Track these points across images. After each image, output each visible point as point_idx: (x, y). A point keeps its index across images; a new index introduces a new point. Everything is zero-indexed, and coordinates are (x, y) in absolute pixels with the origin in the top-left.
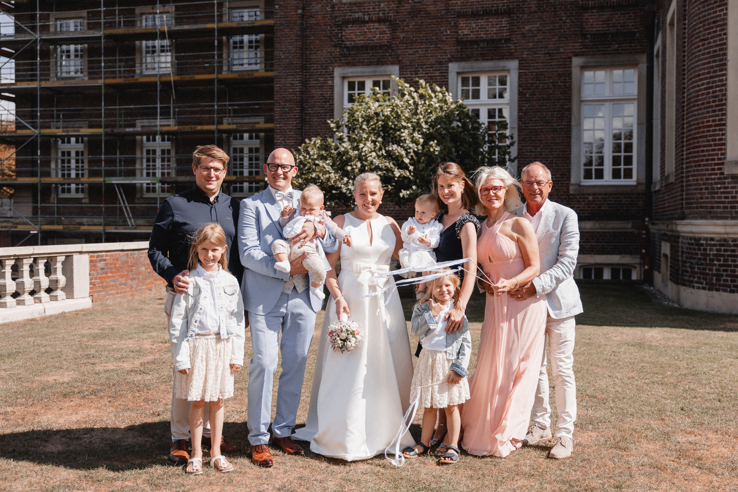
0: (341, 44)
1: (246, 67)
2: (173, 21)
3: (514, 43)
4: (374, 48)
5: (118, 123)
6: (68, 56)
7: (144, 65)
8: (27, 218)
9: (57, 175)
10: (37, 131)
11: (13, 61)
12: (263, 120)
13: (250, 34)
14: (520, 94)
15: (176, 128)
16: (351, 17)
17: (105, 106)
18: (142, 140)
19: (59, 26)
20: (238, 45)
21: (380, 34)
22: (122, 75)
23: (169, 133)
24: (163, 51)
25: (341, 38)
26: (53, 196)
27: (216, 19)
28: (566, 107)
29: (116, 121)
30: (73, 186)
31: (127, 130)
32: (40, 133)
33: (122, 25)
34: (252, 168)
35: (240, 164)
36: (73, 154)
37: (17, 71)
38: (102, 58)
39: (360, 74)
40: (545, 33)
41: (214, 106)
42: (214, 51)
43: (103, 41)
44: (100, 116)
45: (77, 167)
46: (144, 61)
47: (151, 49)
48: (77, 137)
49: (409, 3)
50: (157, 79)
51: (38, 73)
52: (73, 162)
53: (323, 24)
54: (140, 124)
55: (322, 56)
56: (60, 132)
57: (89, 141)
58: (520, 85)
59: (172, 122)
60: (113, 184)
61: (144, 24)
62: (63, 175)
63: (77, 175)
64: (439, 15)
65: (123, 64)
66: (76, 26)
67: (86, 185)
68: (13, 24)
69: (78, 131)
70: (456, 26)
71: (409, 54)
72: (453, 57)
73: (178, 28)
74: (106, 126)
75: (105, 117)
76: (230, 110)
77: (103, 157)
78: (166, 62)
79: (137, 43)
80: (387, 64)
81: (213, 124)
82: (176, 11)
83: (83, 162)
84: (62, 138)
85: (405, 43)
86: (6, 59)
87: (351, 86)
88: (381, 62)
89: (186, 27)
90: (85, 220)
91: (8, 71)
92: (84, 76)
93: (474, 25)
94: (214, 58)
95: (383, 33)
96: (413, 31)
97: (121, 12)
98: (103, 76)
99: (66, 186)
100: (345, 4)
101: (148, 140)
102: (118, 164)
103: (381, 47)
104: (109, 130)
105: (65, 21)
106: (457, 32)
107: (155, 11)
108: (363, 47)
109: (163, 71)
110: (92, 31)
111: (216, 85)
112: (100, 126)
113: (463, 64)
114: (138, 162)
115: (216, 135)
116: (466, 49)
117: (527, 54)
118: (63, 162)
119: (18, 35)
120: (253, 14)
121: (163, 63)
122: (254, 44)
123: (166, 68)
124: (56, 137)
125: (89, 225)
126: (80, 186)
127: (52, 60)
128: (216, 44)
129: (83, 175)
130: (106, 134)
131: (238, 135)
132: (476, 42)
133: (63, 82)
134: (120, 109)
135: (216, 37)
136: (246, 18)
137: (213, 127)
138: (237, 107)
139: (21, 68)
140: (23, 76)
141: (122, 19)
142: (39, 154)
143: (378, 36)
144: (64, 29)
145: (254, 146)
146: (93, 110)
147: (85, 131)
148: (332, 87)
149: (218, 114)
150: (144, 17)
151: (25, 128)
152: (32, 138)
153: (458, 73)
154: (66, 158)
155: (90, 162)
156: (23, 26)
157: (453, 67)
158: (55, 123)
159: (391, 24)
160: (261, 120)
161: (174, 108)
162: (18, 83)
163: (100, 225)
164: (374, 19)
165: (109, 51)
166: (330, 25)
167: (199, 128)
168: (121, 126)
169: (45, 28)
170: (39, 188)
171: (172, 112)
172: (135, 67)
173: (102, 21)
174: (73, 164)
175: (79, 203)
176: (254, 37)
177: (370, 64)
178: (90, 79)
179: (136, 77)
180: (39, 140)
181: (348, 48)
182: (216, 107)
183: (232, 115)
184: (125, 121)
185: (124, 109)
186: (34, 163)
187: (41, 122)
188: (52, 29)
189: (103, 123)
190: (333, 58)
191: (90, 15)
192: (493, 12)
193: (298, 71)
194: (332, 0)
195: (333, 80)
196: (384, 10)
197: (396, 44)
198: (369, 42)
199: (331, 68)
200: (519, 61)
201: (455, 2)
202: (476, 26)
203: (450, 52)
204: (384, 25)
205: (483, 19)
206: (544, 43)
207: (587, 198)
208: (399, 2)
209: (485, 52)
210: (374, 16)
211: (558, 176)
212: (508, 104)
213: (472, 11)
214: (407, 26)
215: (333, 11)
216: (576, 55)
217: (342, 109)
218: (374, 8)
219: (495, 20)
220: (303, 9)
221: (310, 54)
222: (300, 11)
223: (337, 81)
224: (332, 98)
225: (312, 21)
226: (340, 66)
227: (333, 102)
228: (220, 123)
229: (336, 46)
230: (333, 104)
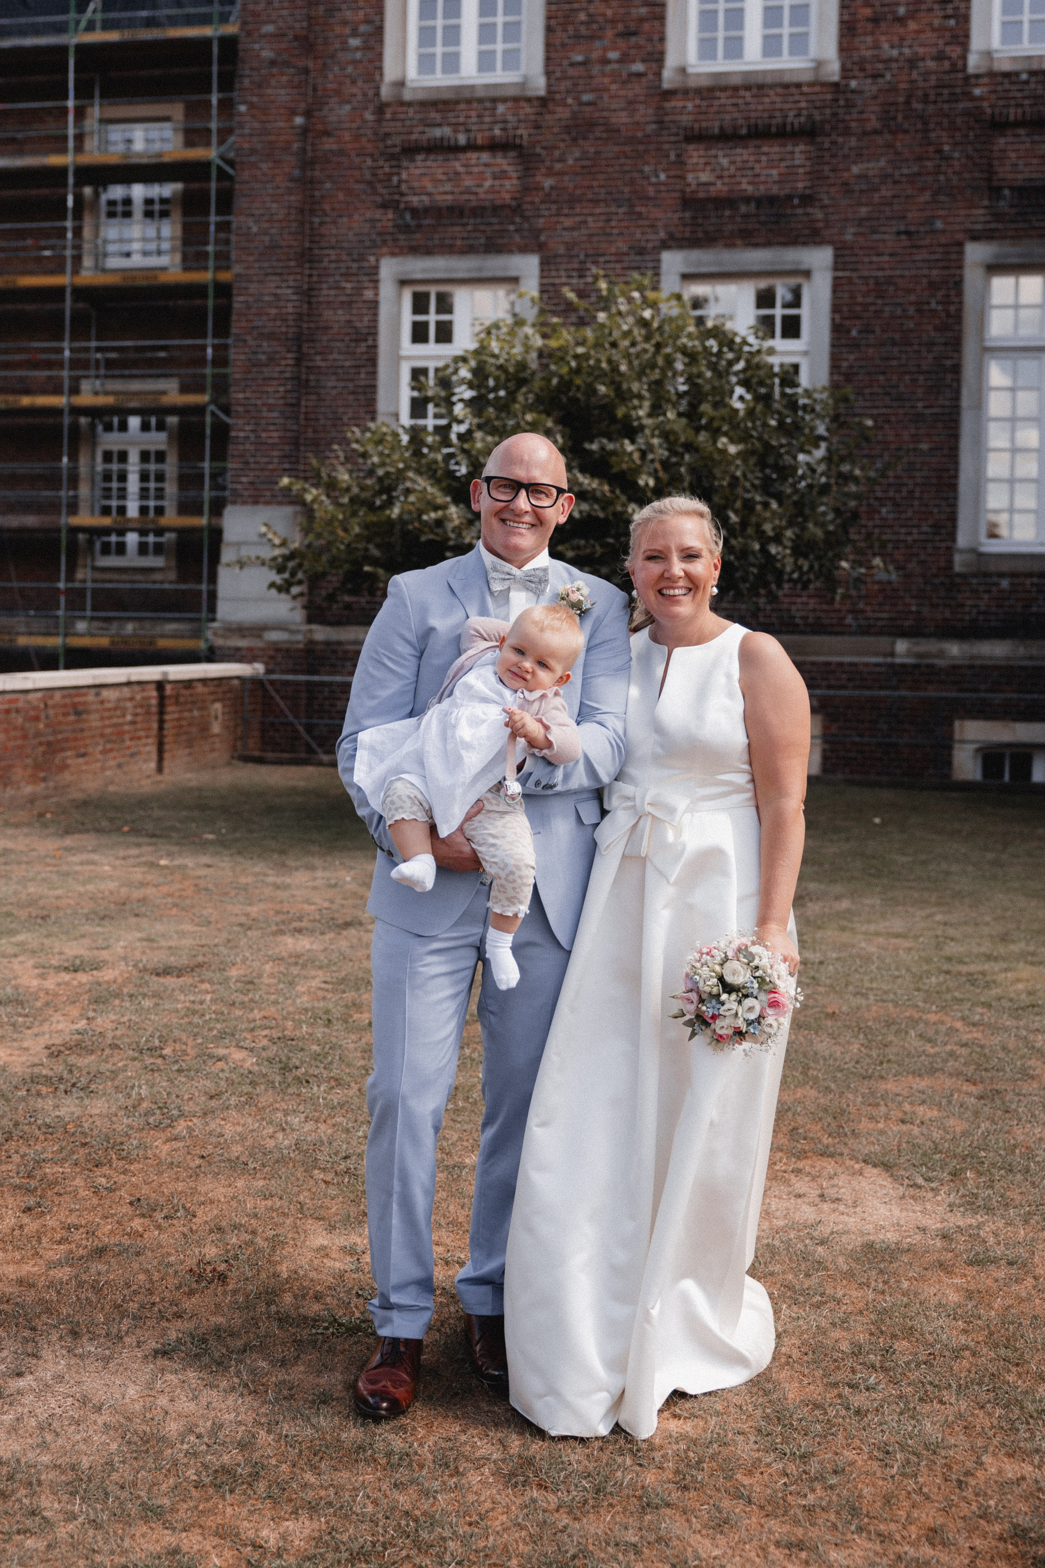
0: (398, 202)
1: (136, 261)
3: (823, 207)
4: (478, 211)
12: (176, 385)
13: (147, 181)
14: (837, 329)
16: (425, 137)
20: (119, 208)
21: (495, 178)
25: (398, 186)
27: (70, 145)
28: (949, 363)
34: (147, 498)
35: (119, 489)
39: (442, 276)
41: (62, 350)
49: (565, 105)
53: (353, 153)
55: (350, 228)
58: (836, 308)
64: (639, 134)
70: (680, 163)
71: (565, 229)
72: (671, 236)
80: (510, 252)
81: (58, 392)
85: (556, 202)
87: (420, 304)
88: (495, 247)
93: (725, 162)
95: (502, 175)
96: (576, 174)
100: (410, 104)
103: (496, 209)
106: (683, 178)
108: (451, 209)
113: (696, 255)
115: (67, 420)
116: (705, 217)
117: (855, 234)
120: (155, 135)
122: (156, 207)
128: (70, 204)
131: (116, 420)
132: (729, 202)
136: (139, 146)
137: (60, 401)
138: (114, 355)
143: (488, 184)
145: (153, 448)
148: (374, 305)
149: (71, 369)
153: (684, 278)
157: (673, 262)
159: (521, 155)
160: (172, 385)
164: (479, 142)
166: (372, 155)
167: (26, 401)
177: (469, 250)
181: (414, 211)
182: (67, 353)
183: (102, 372)
190: (380, 234)
192: (774, 129)
193: (292, 264)
194: (377, 94)
195: (376, 288)
196: (505, 122)
197: (533, 203)
198: (466, 197)
199: (372, 259)
200: (836, 249)
201: (680, 104)
202: (732, 163)
203: (665, 226)
204: (505, 157)
205: (746, 147)
206: (896, 207)
207: (997, 584)
208: (543, 102)
209: (750, 227)
210: (479, 136)
211: (925, 529)
212: (805, 353)
213: (721, 128)
214: (561, 160)
215: (379, 121)
216: (976, 237)
217: (398, 359)
218: (479, 116)
219: (776, 149)
220: (308, 114)
221: (322, 223)
222: (299, 120)
223: (387, 290)
224: (373, 331)
225: (329, 145)
226: (394, 255)
227: (375, 340)
228: (75, 391)
229: (384, 206)
230: (375, 347)
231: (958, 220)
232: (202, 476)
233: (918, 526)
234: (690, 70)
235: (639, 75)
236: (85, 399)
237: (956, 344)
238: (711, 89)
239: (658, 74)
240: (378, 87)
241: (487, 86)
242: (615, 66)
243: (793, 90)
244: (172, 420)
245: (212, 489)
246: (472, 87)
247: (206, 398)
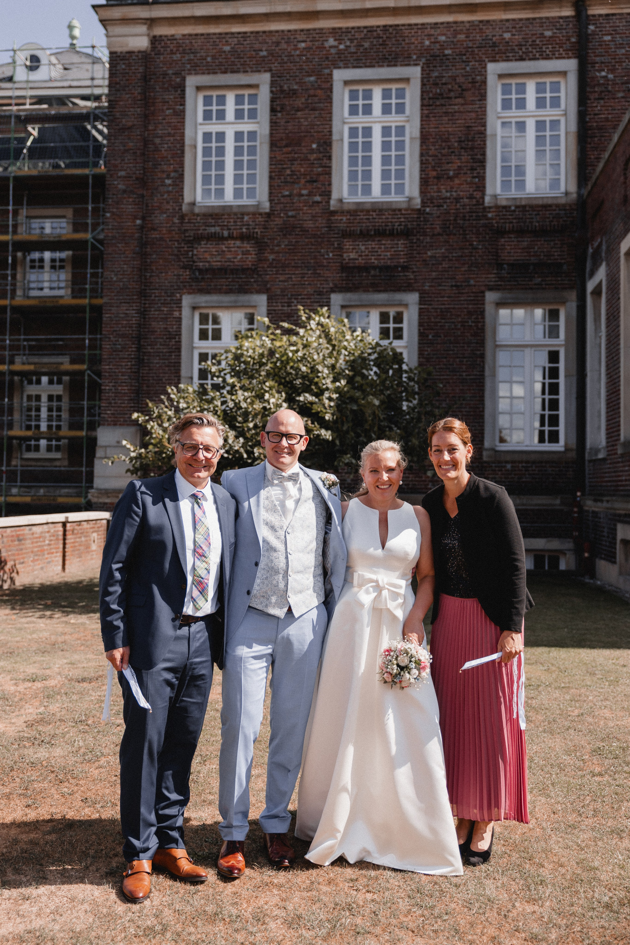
0: (192, 266)
1: (46, 292)
3: (413, 272)
4: (234, 271)
12: (68, 360)
13: (52, 250)
14: (421, 335)
16: (206, 232)
20: (37, 264)
21: (243, 254)
25: (192, 257)
27: (10, 229)
28: (478, 352)
34: (52, 421)
39: (216, 305)
40: (452, 260)
41: (5, 340)
42: (7, 270)
49: (280, 217)
53: (167, 240)
55: (166, 279)
58: (421, 324)
64: (319, 233)
70: (340, 248)
71: (280, 281)
72: (336, 286)
76: (24, 346)
80: (252, 293)
81: (3, 363)
85: (275, 267)
87: (204, 319)
88: (243, 290)
93: (363, 248)
94: (7, 279)
95: (248, 253)
96: (286, 253)
100: (198, 215)
103: (244, 270)
106: (342, 256)
108: (218, 269)
111: (8, 314)
113: (348, 295)
115: (7, 378)
116: (353, 277)
117: (431, 286)
120: (57, 225)
122: (57, 264)
128: (10, 261)
131: (34, 378)
132: (366, 268)
135: (10, 253)
136: (48, 231)
137: (3, 368)
138: (34, 343)
143: (239, 257)
145: (55, 393)
148: (177, 320)
149: (10, 350)
153: (343, 307)
157: (337, 299)
159: (256, 243)
160: (66, 359)
164: (235, 235)
166: (178, 241)
176: (57, 255)
177: (230, 292)
181: (201, 271)
182: (8, 342)
183: (27, 352)
190: (182, 282)
192: (388, 232)
193: (135, 297)
194: (181, 209)
195: (180, 311)
196: (248, 225)
197: (263, 267)
198: (228, 263)
199: (178, 295)
200: (420, 294)
201: (340, 218)
202: (366, 248)
203: (333, 280)
204: (248, 244)
205: (374, 241)
206: (450, 273)
207: (505, 467)
208: (268, 215)
209: (376, 282)
210: (235, 232)
212: (406, 347)
213: (361, 231)
214: (278, 245)
215: (182, 223)
216: (491, 289)
217: (192, 348)
218: (235, 222)
219: (389, 242)
220: (143, 219)
221: (151, 276)
222: (138, 222)
223: (186, 312)
224: (178, 334)
225: (155, 235)
226: (189, 293)
227: (180, 338)
228: (12, 362)
229: (185, 267)
230: (180, 342)
231: (481, 280)
234: (344, 201)
235: (318, 202)
236: (18, 367)
237: (482, 343)
238: (356, 211)
239: (328, 202)
240: (181, 206)
241: (239, 206)
242: (306, 198)
243: (397, 212)
244: (66, 378)
245: (88, 415)
246: (231, 207)
247: (85, 367)
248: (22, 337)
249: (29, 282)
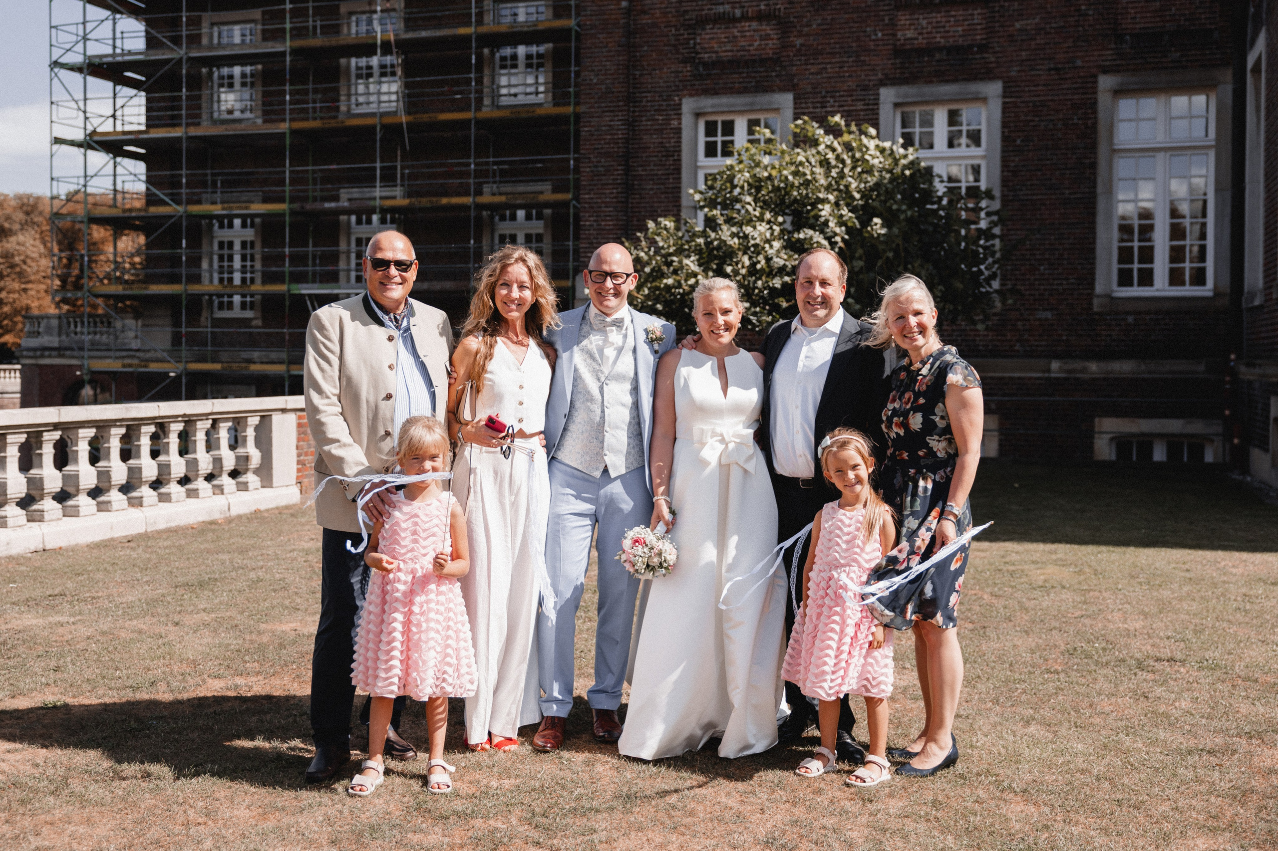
0: (694, 58)
1: (521, 100)
2: (402, 25)
3: (995, 52)
4: (750, 63)
5: (310, 194)
6: (231, 85)
7: (353, 99)
8: (163, 351)
9: (211, 281)
10: (180, 209)
11: (143, 94)
12: (550, 187)
13: (528, 43)
14: (1006, 139)
15: (406, 202)
16: (712, 12)
17: (291, 165)
18: (349, 221)
19: (216, 34)
20: (509, 63)
21: (761, 40)
22: (318, 114)
23: (393, 210)
24: (383, 74)
25: (694, 47)
26: (205, 314)
27: (473, 19)
28: (1088, 161)
29: (307, 191)
30: (237, 299)
31: (327, 205)
32: (186, 212)
33: (319, 31)
36: (237, 247)
37: (148, 110)
38: (287, 88)
39: (726, 109)
40: (1049, 33)
41: (469, 165)
42: (470, 72)
43: (288, 59)
44: (282, 182)
45: (244, 267)
46: (353, 91)
47: (364, 71)
48: (244, 217)
50: (376, 121)
51: (184, 112)
52: (237, 259)
53: (663, 25)
54: (347, 196)
55: (660, 78)
56: (217, 209)
57: (264, 225)
58: (1005, 125)
59: (398, 191)
60: (304, 295)
61: (354, 30)
62: (221, 280)
63: (244, 280)
64: (863, 5)
65: (319, 96)
66: (243, 35)
67: (258, 297)
68: (143, 34)
69: (247, 208)
70: (893, 24)
71: (811, 74)
72: (887, 77)
73: (410, 35)
74: (293, 200)
75: (290, 185)
76: (494, 170)
77: (287, 250)
78: (389, 93)
79: (343, 61)
80: (773, 91)
81: (467, 194)
82: (405, 8)
83: (252, 259)
84: (220, 218)
85: (805, 55)
86: (133, 92)
87: (711, 129)
88: (762, 88)
89: (424, 34)
90: (256, 355)
91: (136, 110)
92: (257, 117)
93: (924, 22)
94: (469, 84)
95: (767, 37)
96: (818, 35)
97: (317, 11)
98: (288, 117)
99: (226, 299)
101: (359, 222)
102: (310, 262)
103: (763, 61)
104: (296, 206)
105: (225, 28)
106: (895, 35)
107: (373, 8)
108: (730, 62)
109: (385, 108)
110: (270, 44)
111: (473, 130)
112: (281, 200)
113: (904, 89)
114: (343, 258)
115: (473, 213)
116: (910, 62)
117: (1019, 71)
118: (221, 258)
119: (151, 52)
120: (533, 10)
121: (385, 93)
122: (535, 61)
123: (390, 101)
124: (211, 217)
125: (262, 363)
126: (248, 299)
127: (205, 92)
128: (473, 61)
129: (252, 280)
130: (293, 213)
131: (508, 213)
132: (928, 51)
133: (224, 127)
134: (314, 172)
135: (474, 50)
136: (521, 18)
137: (468, 200)
138: (506, 167)
139: (154, 105)
140: (158, 118)
141: (319, 23)
142: (184, 245)
143: (756, 44)
144: (225, 41)
145: (534, 232)
146: (270, 173)
147: (258, 208)
148: (678, 131)
149: (475, 177)
150: (354, 18)
151: (163, 203)
152: (173, 220)
153: (896, 105)
154: (226, 252)
155: (265, 259)
156: (159, 36)
157: (888, 95)
158: (209, 196)
159: (779, 23)
160: (547, 187)
161: (402, 168)
162: (152, 130)
163: (281, 362)
164: (750, 14)
165: (298, 76)
166: (675, 26)
167: (445, 201)
168: (315, 199)
169: (194, 40)
170: (184, 303)
171: (399, 176)
172: (338, 101)
173: (288, 26)
174: (237, 263)
175: (246, 327)
176: (534, 49)
177: (744, 91)
178: (265, 121)
179: (341, 117)
180: (184, 224)
181: (705, 64)
182: (473, 166)
183: (498, 179)
184: (322, 190)
185: (320, 170)
186: (175, 261)
187: (187, 194)
188: (205, 41)
189: (287, 194)
190: (681, 81)
191: (267, 17)
193: (621, 104)
195: (680, 119)
196: (768, 0)
197: (788, 56)
198: (741, 53)
199: (677, 99)
200: (1004, 82)
202: (928, 23)
203: (883, 69)
204: (767, 25)
205: (939, 12)
206: (1048, 51)
207: (1125, 320)
209: (943, 68)
210: (750, 10)
211: (1073, 281)
212: (984, 157)
214: (808, 25)
215: (680, 2)
216: (1106, 71)
217: (696, 168)
219: (960, 13)
221: (641, 75)
222: (624, 3)
223: (687, 120)
224: (678, 150)
225: (646, 20)
226: (691, 95)
227: (679, 155)
228: (479, 192)
229: (685, 61)
230: (680, 160)
231: (1092, 59)
232: (568, 251)
233: (1067, 279)
236: (486, 199)
237: (1093, 148)
244: (548, 212)
247: (570, 196)
248: (491, 159)
249: (499, 87)
